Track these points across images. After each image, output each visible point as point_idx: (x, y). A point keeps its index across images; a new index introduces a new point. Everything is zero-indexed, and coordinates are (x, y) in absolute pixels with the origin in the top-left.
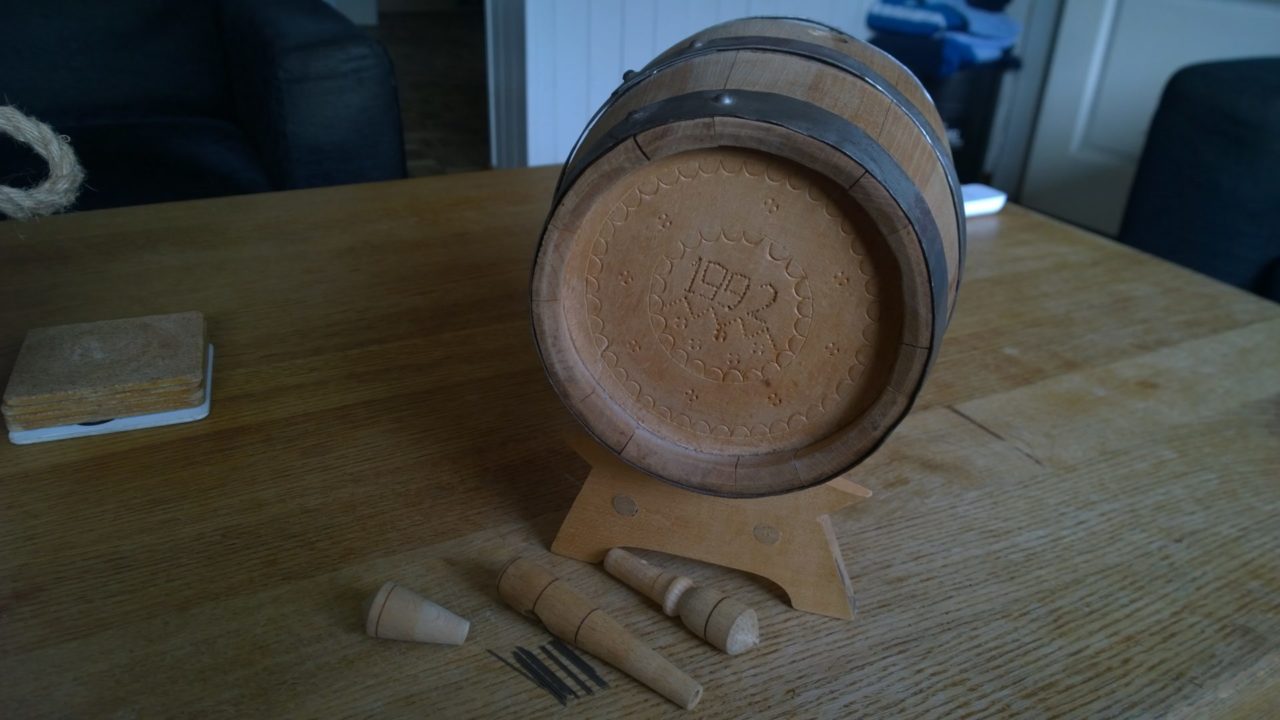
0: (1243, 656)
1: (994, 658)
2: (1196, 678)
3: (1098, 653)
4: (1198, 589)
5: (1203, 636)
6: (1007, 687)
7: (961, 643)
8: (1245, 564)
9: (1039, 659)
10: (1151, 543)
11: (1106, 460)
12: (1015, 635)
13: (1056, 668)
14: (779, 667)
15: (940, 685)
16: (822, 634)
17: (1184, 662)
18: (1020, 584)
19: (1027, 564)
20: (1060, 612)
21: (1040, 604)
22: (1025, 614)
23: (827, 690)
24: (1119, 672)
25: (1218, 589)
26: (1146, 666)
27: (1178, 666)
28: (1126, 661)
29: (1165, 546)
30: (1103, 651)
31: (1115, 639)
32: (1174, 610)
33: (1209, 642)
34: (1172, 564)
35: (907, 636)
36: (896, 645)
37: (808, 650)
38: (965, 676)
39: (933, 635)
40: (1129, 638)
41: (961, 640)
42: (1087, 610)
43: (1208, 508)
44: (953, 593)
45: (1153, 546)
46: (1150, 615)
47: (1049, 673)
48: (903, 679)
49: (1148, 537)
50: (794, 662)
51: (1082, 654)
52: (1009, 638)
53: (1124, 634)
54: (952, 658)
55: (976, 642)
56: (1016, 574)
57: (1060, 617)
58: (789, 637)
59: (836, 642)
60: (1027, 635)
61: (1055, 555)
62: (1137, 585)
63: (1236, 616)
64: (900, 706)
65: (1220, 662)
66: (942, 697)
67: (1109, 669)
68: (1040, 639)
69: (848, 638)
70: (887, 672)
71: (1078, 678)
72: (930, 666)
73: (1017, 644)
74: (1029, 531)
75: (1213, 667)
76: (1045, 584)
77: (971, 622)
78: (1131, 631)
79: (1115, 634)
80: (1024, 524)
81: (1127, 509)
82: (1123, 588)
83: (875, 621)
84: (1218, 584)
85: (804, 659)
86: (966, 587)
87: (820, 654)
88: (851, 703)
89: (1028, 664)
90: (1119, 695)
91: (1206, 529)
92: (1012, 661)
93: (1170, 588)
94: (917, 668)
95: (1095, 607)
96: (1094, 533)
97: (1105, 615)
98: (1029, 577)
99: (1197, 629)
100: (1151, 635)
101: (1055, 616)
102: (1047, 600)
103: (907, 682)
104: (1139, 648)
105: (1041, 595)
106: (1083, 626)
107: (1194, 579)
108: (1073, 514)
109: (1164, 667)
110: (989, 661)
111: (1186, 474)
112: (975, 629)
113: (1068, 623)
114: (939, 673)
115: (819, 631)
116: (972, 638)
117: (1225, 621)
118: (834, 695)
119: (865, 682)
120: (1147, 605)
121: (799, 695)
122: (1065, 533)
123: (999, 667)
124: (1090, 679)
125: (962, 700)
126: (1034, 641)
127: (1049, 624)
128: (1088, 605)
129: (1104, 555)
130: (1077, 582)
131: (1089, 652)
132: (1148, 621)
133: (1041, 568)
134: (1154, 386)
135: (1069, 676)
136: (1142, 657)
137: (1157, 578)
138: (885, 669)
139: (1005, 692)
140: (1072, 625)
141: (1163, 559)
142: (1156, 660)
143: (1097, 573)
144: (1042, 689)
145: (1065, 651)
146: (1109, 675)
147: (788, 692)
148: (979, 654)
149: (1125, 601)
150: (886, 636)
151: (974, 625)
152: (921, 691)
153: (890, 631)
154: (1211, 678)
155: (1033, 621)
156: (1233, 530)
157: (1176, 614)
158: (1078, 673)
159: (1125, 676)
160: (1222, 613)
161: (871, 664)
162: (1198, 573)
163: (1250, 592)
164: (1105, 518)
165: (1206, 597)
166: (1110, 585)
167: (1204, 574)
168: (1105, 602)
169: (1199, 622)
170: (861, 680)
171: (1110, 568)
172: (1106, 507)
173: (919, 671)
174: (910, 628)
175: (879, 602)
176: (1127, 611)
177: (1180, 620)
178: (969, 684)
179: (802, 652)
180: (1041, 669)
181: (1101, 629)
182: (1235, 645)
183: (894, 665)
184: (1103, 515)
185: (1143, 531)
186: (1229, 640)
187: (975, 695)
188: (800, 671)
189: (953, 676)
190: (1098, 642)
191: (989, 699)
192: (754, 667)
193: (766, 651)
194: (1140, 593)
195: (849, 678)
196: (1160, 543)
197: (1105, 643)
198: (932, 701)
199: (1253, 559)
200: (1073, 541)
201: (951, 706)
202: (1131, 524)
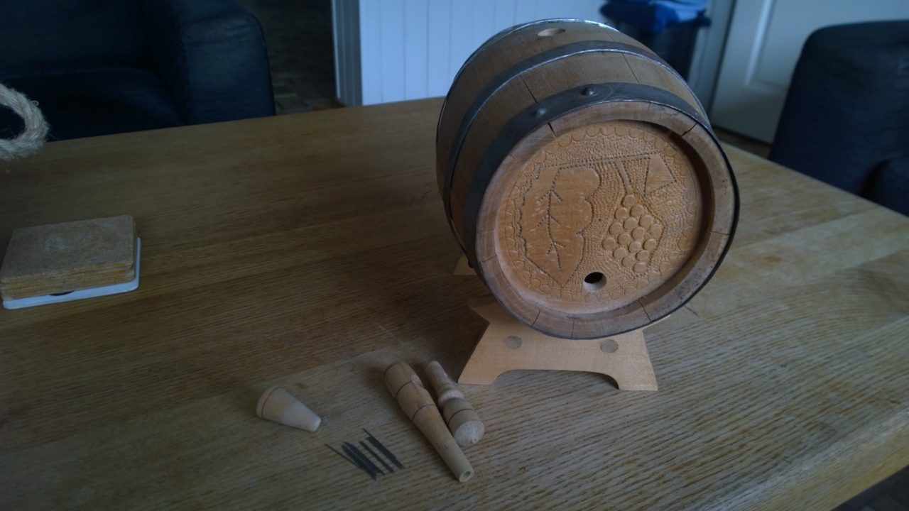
0: (821, 443)
1: (656, 445)
2: (787, 457)
3: (724, 441)
4: (794, 398)
5: (795, 429)
6: (663, 464)
7: (635, 436)
8: (828, 381)
9: (685, 446)
10: (765, 367)
11: (741, 311)
12: (671, 430)
13: (695, 451)
14: (516, 453)
15: (620, 463)
16: (545, 431)
17: (781, 447)
18: (676, 396)
19: (682, 383)
20: (702, 414)
21: (688, 409)
22: (678, 416)
23: (546, 467)
24: (737, 453)
25: (808, 398)
26: (755, 449)
27: (776, 449)
28: (742, 446)
29: (775, 370)
30: (727, 439)
31: (736, 431)
32: (776, 412)
33: (798, 433)
34: (778, 381)
35: (600, 432)
36: (593, 437)
37: (535, 441)
38: (636, 457)
39: (617, 430)
40: (745, 431)
41: (635, 433)
42: (719, 412)
43: (806, 343)
44: (633, 403)
45: (767, 369)
46: (761, 416)
47: (690, 454)
48: (596, 459)
49: (764, 363)
50: (526, 449)
51: (713, 442)
52: (667, 432)
53: (742, 428)
54: (628, 445)
55: (645, 435)
56: (674, 389)
57: (701, 418)
58: (524, 433)
59: (553, 436)
60: (679, 429)
61: (701, 376)
62: (754, 395)
63: (818, 416)
64: (593, 477)
65: (805, 447)
66: (620, 470)
67: (730, 451)
68: (687, 432)
69: (562, 433)
70: (586, 455)
71: (710, 458)
72: (614, 451)
73: (671, 435)
74: (685, 361)
75: (800, 450)
76: (693, 395)
77: (643, 421)
78: (746, 426)
79: (736, 428)
80: (682, 356)
81: (751, 345)
82: (744, 398)
83: (580, 422)
84: (808, 395)
85: (532, 447)
86: (641, 398)
87: (542, 444)
88: (562, 476)
89: (678, 448)
90: (735, 468)
91: (803, 358)
92: (667, 447)
93: (775, 398)
94: (606, 452)
95: (724, 410)
96: (728, 361)
97: (730, 416)
98: (682, 391)
99: (791, 424)
100: (760, 429)
101: (698, 416)
102: (694, 406)
103: (598, 462)
104: (752, 438)
105: (689, 403)
106: (716, 423)
107: (792, 391)
108: (716, 349)
109: (768, 450)
110: (652, 447)
111: (793, 320)
112: (644, 426)
113: (705, 421)
114: (620, 455)
115: (543, 429)
116: (642, 432)
117: (810, 420)
118: (550, 471)
119: (571, 462)
120: (759, 409)
121: (528, 471)
122: (709, 361)
123: (659, 450)
124: (718, 458)
125: (633, 472)
126: (683, 433)
127: (692, 423)
128: (720, 409)
129: (734, 375)
130: (714, 394)
131: (719, 440)
132: (758, 420)
133: (691, 385)
134: (777, 260)
135: (704, 456)
136: (752, 443)
137: (767, 391)
138: (584, 453)
139: (663, 467)
140: (708, 422)
141: (772, 378)
142: (762, 445)
143: (728, 388)
144: (686, 465)
145: (702, 440)
146: (730, 455)
147: (521, 469)
148: (646, 443)
149: (745, 406)
150: (587, 432)
151: (644, 424)
152: (607, 467)
153: (590, 428)
154: (798, 457)
155: (683, 420)
156: (821, 358)
157: (777, 415)
158: (709, 454)
159: (740, 455)
160: (809, 414)
161: (576, 450)
162: (795, 388)
163: (829, 400)
164: (736, 351)
165: (799, 403)
166: (735, 396)
167: (800, 388)
168: (732, 407)
169: (793, 420)
170: (569, 461)
171: (736, 385)
172: (738, 344)
173: (607, 454)
174: (602, 426)
175: (583, 409)
176: (745, 413)
177: (781, 419)
178: (638, 462)
179: (531, 443)
180: (685, 452)
181: (727, 425)
182: (816, 436)
183: (591, 450)
184: (735, 348)
185: (761, 359)
186: (812, 432)
187: (642, 469)
188: (529, 455)
189: (628, 457)
190: (725, 433)
191: (651, 472)
192: (500, 453)
193: (507, 443)
194: (755, 401)
195: (561, 459)
196: (771, 367)
197: (729, 434)
198: (614, 473)
199: (834, 378)
200: (714, 366)
201: (626, 476)
202: (753, 355)
